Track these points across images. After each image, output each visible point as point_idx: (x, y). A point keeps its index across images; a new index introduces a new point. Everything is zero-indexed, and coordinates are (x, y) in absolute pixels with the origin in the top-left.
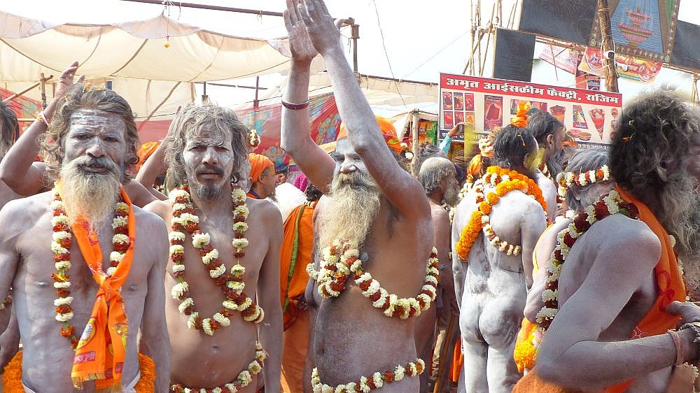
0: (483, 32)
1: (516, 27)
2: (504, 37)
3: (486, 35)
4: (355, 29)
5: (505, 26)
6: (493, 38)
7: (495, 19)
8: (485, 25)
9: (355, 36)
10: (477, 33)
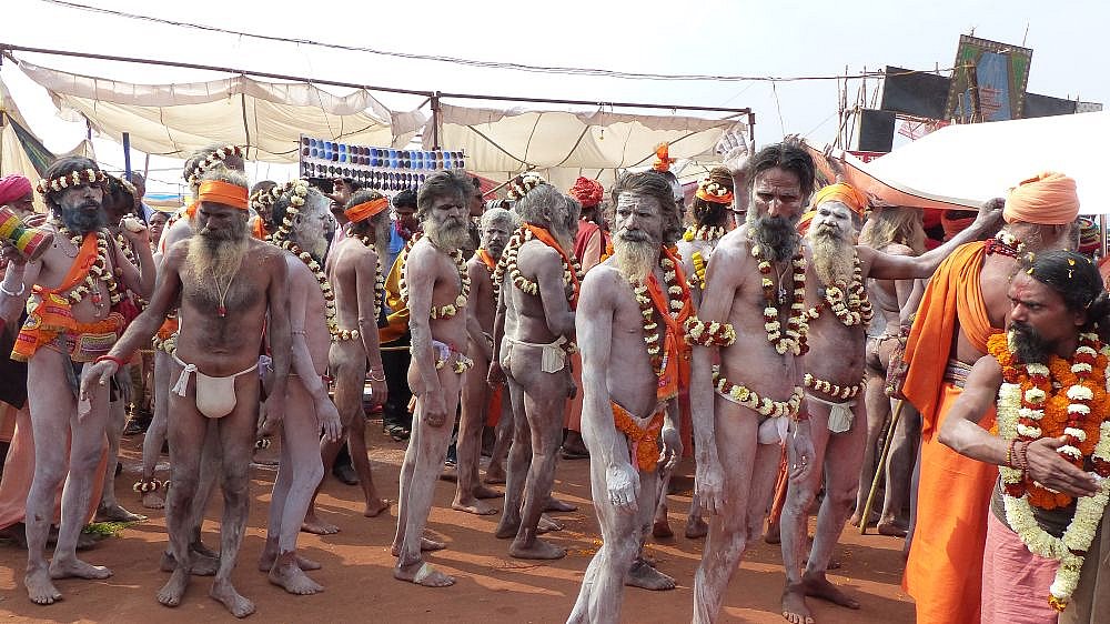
0: (849, 113)
1: (878, 108)
2: (868, 117)
3: (852, 116)
4: (752, 117)
5: (868, 107)
6: (859, 117)
7: (860, 102)
8: (850, 107)
9: (752, 121)
10: (844, 113)
